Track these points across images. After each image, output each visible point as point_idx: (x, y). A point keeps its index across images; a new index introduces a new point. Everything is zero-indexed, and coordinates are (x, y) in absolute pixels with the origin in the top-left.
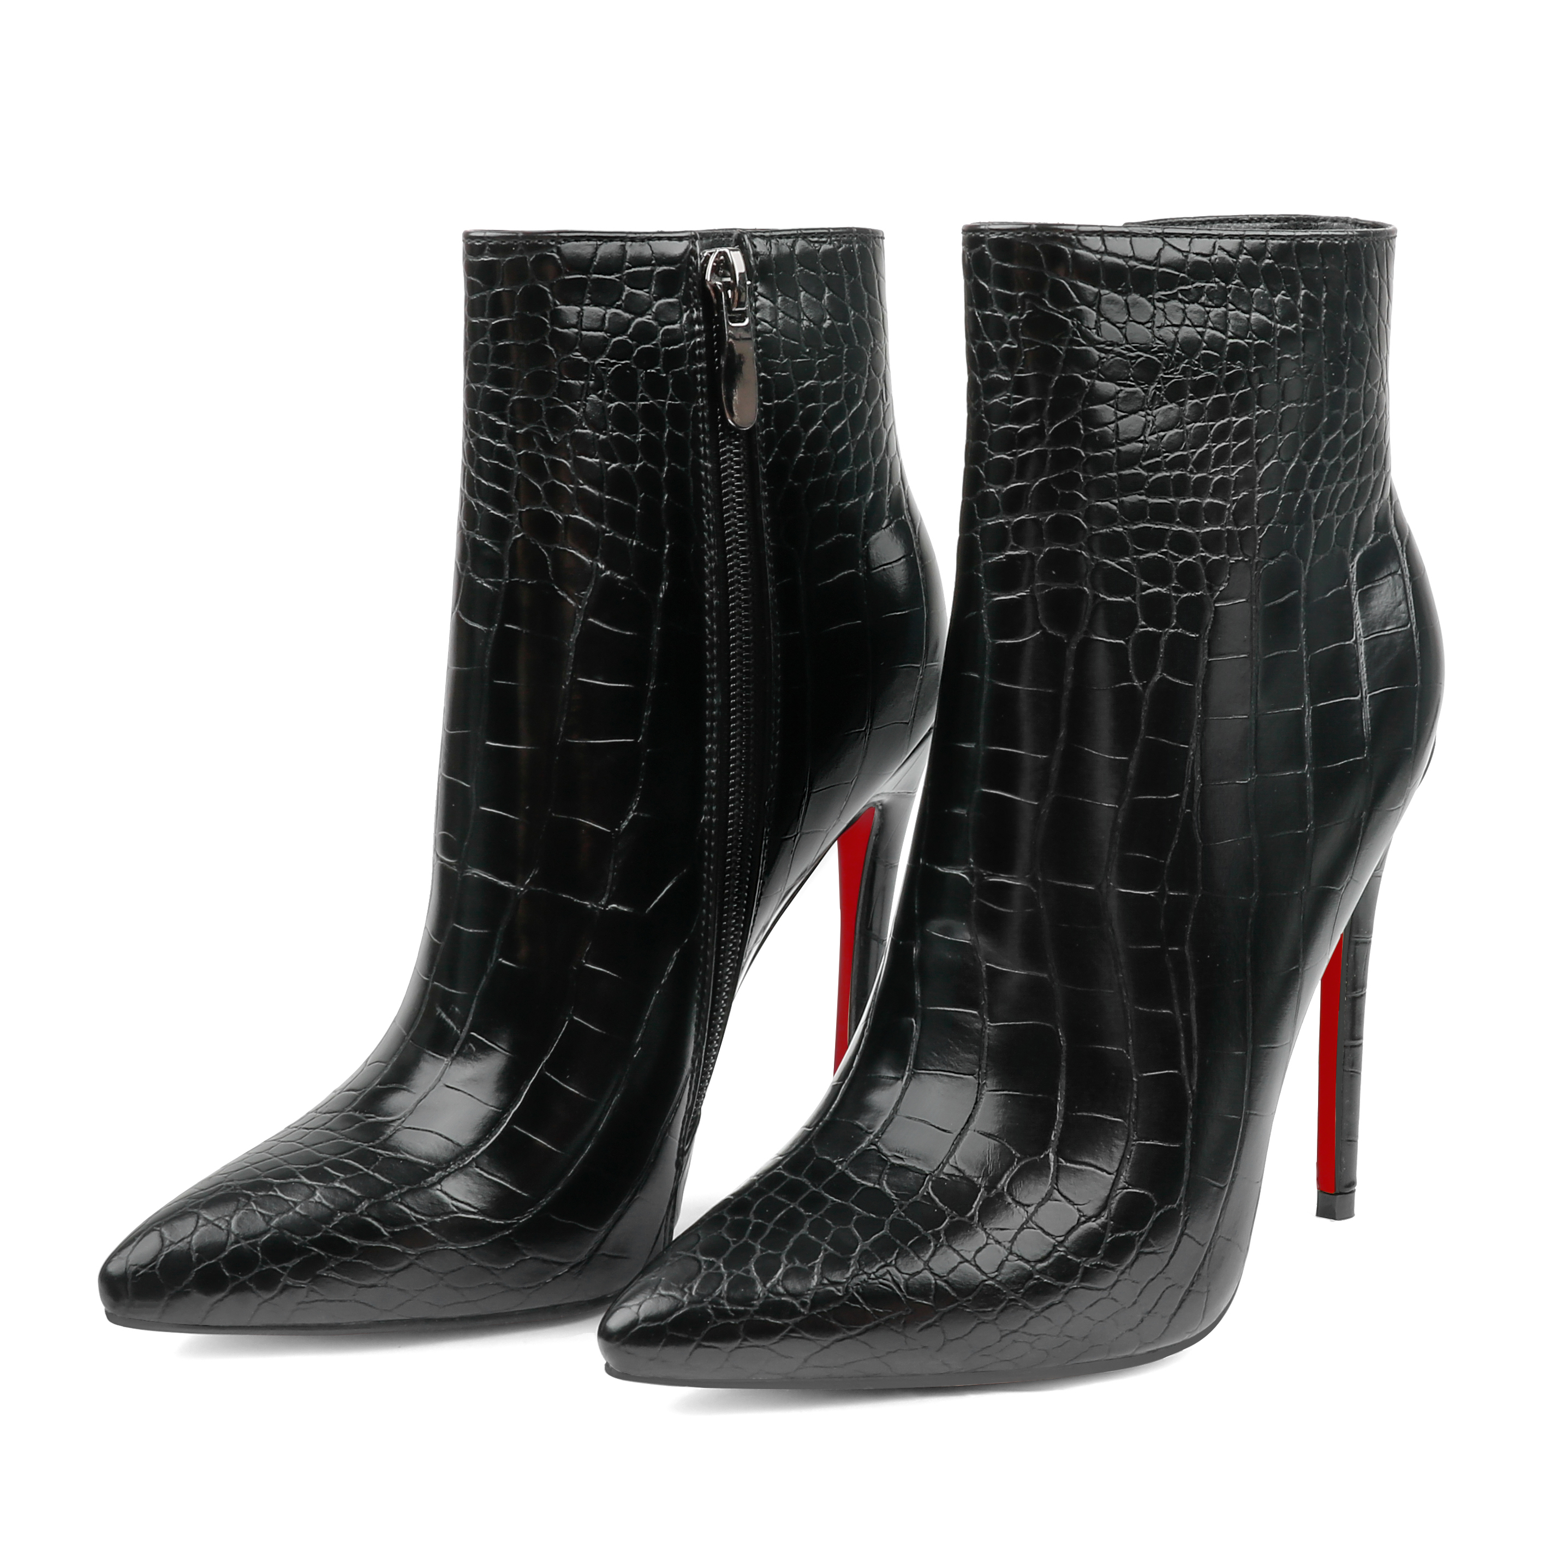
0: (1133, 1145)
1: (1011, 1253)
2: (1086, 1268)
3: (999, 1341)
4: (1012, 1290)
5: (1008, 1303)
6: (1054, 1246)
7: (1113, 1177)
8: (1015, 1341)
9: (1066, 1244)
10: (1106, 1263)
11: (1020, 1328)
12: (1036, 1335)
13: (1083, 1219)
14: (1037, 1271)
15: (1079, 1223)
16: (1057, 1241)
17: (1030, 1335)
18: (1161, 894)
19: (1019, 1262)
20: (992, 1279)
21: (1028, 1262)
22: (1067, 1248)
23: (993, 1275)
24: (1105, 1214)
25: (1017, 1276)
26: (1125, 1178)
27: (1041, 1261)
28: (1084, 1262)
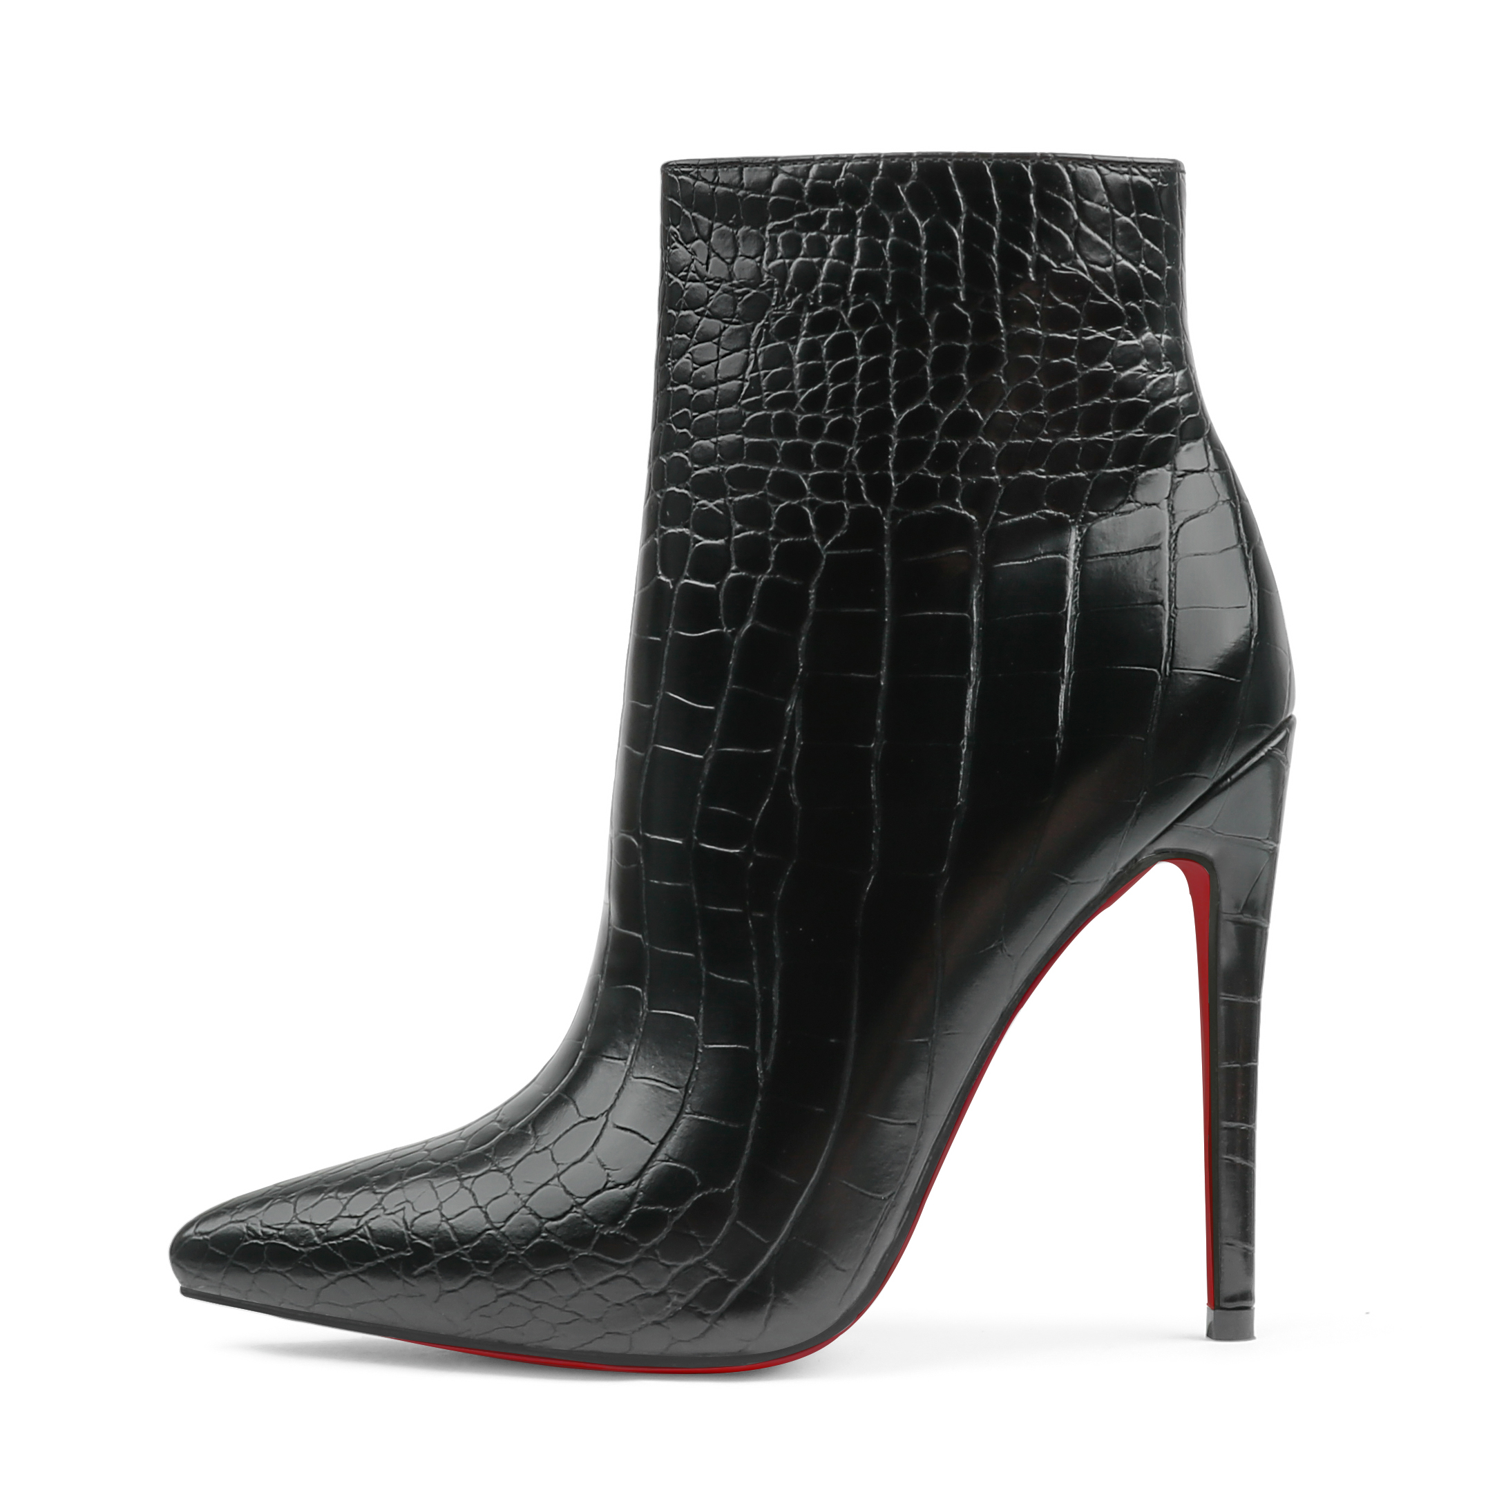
0: (684, 1118)
1: (524, 1206)
2: (602, 1236)
3: (495, 1302)
4: (513, 1245)
5: (507, 1258)
6: (572, 1207)
7: (654, 1147)
8: (512, 1304)
9: (585, 1206)
10: (626, 1235)
11: (518, 1289)
12: (537, 1302)
13: (610, 1185)
14: (546, 1229)
15: (604, 1188)
16: (576, 1202)
17: (528, 1300)
18: (747, 855)
19: (530, 1216)
20: (498, 1229)
21: (539, 1217)
22: (584, 1210)
23: (498, 1225)
24: (636, 1184)
25: (524, 1231)
26: (667, 1150)
27: (553, 1219)
28: (602, 1229)
